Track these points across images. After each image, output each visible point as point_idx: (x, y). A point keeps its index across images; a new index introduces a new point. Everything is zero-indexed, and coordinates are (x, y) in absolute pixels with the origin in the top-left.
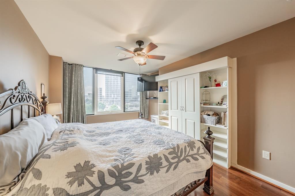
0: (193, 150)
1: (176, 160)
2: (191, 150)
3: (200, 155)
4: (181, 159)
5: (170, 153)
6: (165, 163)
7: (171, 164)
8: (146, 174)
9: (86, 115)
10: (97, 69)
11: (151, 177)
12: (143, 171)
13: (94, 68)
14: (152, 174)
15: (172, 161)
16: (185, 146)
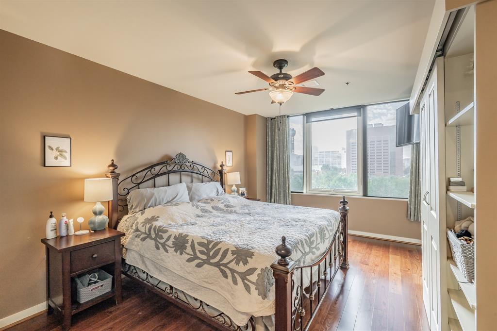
0: (237, 264)
1: (205, 257)
2: (234, 261)
3: (246, 281)
4: (212, 261)
5: (200, 244)
6: (189, 250)
7: (195, 257)
8: (172, 247)
9: (292, 192)
10: (308, 115)
11: (174, 253)
12: (170, 243)
13: (304, 115)
14: (176, 251)
15: (199, 254)
16: (228, 249)
